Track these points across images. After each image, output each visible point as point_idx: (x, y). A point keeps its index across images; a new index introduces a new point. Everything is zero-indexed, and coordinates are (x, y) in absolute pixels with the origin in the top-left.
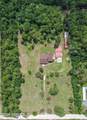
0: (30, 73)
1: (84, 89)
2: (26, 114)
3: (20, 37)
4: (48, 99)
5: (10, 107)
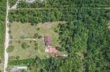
1: (26, 68)
3: (64, 22)
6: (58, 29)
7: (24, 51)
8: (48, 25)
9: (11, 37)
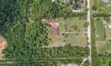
0: (65, 41)
1: (74, 11)
2: (88, 44)
4: (79, 31)
5: (84, 52)
6: (49, 41)
7: (76, 24)
8: (56, 44)
9: (86, 34)
